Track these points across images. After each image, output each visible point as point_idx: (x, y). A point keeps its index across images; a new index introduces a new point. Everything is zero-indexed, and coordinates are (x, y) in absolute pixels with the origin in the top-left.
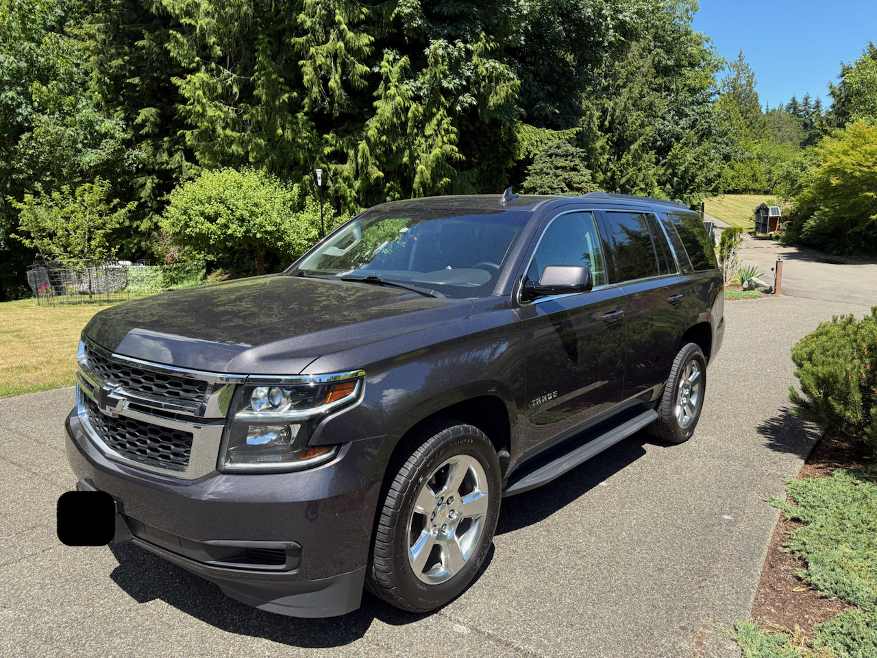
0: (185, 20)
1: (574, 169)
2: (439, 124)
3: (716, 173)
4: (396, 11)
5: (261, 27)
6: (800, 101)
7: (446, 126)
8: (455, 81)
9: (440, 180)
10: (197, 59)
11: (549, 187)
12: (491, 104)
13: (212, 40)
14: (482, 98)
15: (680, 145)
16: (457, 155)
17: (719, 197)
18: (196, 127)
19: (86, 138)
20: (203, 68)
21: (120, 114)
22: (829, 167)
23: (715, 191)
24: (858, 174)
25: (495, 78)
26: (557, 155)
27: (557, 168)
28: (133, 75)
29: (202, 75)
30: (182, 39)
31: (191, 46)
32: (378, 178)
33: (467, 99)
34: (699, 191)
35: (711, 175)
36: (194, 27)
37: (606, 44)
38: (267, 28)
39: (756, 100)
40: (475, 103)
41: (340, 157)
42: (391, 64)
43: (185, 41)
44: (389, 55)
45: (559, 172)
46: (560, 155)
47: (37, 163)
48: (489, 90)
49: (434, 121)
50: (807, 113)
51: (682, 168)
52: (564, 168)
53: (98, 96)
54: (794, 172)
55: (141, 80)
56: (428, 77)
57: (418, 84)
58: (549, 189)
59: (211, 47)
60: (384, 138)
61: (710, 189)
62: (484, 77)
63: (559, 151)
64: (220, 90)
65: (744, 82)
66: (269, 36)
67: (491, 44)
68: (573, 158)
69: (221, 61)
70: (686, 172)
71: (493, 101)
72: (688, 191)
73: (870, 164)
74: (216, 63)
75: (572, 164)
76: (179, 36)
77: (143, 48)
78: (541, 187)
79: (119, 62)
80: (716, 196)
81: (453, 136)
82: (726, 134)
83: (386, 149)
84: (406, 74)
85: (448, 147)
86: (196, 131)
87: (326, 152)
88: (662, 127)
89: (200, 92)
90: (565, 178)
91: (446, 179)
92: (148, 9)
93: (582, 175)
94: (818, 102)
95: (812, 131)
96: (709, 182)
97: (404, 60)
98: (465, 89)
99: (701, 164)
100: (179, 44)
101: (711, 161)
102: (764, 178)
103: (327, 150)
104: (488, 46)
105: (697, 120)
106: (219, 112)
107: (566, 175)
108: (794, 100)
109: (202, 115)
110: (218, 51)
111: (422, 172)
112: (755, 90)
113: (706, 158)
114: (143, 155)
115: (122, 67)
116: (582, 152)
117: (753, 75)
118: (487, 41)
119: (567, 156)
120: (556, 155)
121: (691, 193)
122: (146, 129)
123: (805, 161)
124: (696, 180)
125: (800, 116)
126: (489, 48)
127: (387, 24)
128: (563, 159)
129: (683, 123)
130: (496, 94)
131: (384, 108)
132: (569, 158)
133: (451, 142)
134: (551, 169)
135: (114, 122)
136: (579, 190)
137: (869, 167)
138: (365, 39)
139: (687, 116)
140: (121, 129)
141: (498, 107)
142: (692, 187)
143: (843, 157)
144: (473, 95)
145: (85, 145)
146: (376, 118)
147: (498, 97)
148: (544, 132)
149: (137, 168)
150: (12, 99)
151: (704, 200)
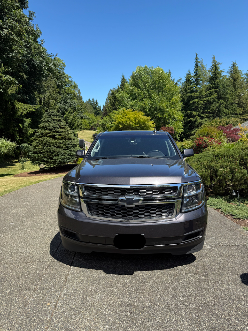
1: (59, 121)
3: (80, 123)
6: (91, 100)
11: (52, 127)
15: (68, 113)
17: (82, 131)
22: (118, 122)
23: (81, 129)
24: (126, 124)
25: (9, 83)
34: (76, 129)
35: (79, 124)
37: (45, 75)
39: (82, 99)
45: (55, 121)
46: (54, 115)
48: (8, 87)
50: (94, 104)
51: (70, 121)
54: (104, 123)
58: (53, 128)
61: (79, 128)
62: (4, 82)
63: (53, 114)
65: (77, 92)
67: (7, 69)
68: (59, 116)
70: (71, 122)
71: (10, 92)
72: (72, 129)
73: (129, 121)
75: (59, 119)
78: (49, 127)
80: (81, 130)
82: (80, 110)
88: (60, 106)
90: (58, 124)
93: (63, 123)
94: (97, 101)
95: (96, 110)
96: (78, 126)
99: (75, 120)
101: (78, 118)
102: (88, 125)
104: (5, 70)
105: (71, 104)
107: (58, 123)
108: (89, 99)
112: (81, 95)
113: (76, 118)
116: (62, 115)
117: (80, 90)
118: (5, 68)
119: (56, 116)
120: (52, 115)
121: (73, 130)
123: (107, 120)
124: (74, 125)
125: (92, 105)
126: (6, 71)
128: (55, 117)
129: (67, 105)
130: (11, 89)
132: (57, 117)
134: (52, 120)
136: (63, 128)
137: (129, 122)
139: (68, 103)
141: (12, 95)
142: (73, 128)
143: (122, 119)
144: (2, 88)
148: (27, 105)
151: (78, 132)
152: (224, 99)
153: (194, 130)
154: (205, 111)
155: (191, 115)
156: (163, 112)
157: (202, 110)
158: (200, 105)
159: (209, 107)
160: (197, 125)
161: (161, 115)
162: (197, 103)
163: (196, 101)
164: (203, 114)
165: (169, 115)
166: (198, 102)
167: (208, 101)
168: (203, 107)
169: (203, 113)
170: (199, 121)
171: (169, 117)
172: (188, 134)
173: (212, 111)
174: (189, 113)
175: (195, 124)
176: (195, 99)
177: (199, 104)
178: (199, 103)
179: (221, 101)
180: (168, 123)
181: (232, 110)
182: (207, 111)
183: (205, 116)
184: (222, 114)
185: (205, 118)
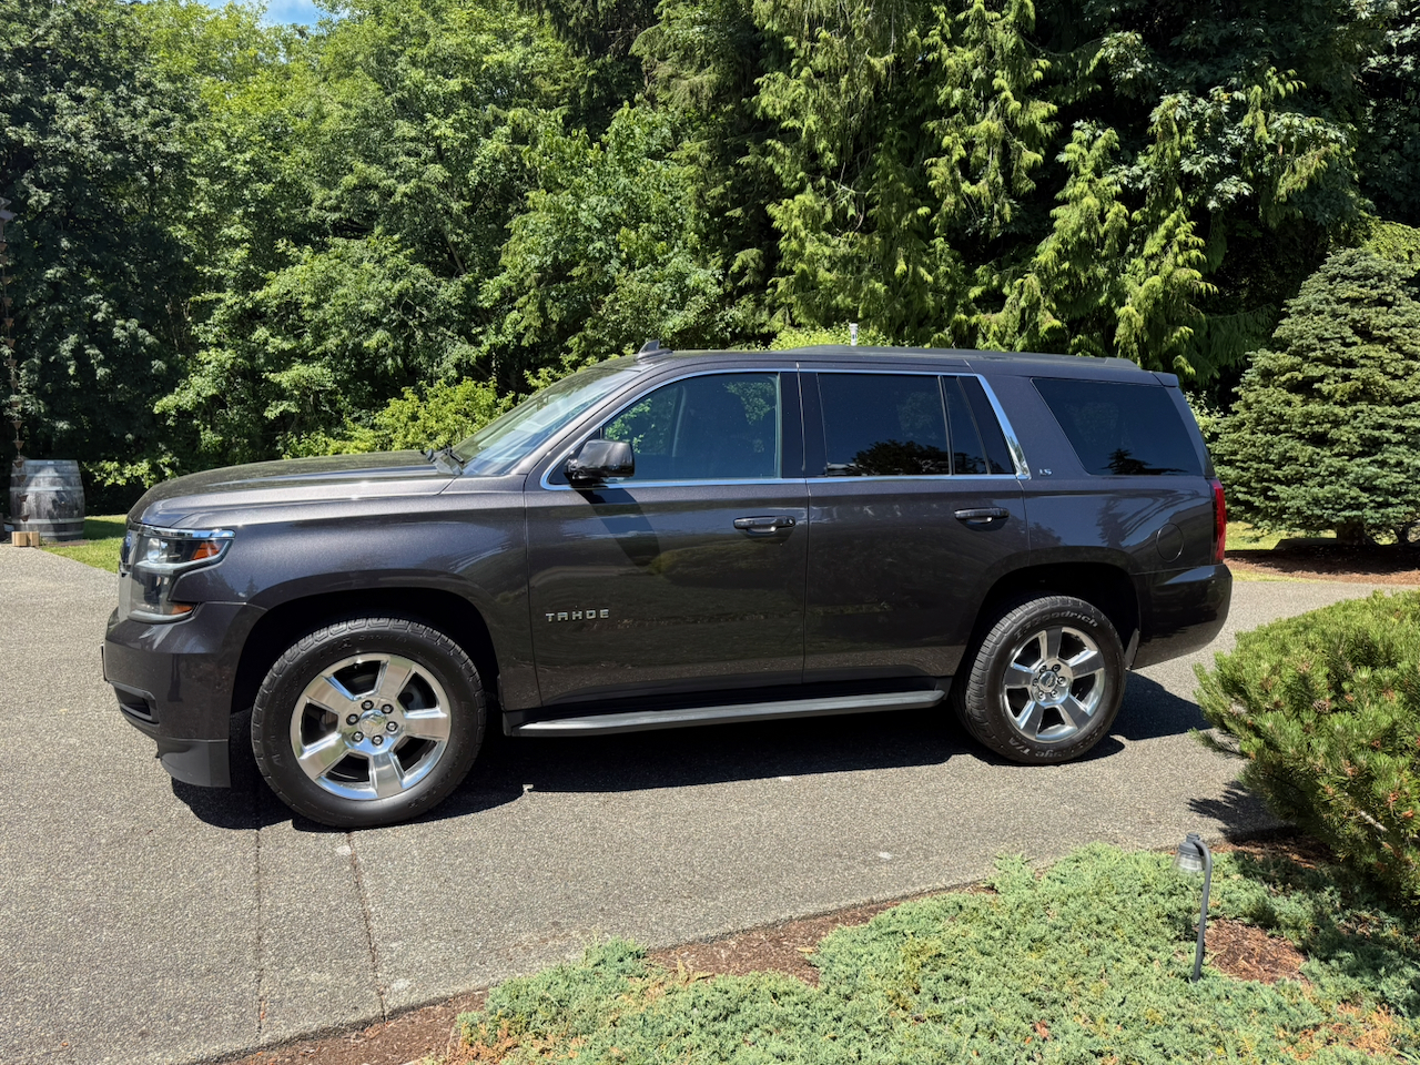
0: (790, 123)
1: (1379, 302)
2: (1170, 236)
4: (1099, 55)
5: (893, 116)
7: (1182, 237)
8: (1207, 159)
9: (1174, 331)
10: (801, 174)
12: (1282, 191)
13: (822, 145)
14: (1264, 184)
16: (1202, 285)
18: (791, 272)
19: (674, 297)
20: (809, 186)
21: (716, 261)
25: (1298, 144)
26: (1345, 277)
27: (1340, 301)
28: (735, 205)
29: (807, 198)
30: (782, 150)
31: (795, 159)
32: (1052, 330)
33: (1232, 187)
36: (800, 130)
38: (901, 115)
40: (1246, 193)
41: (993, 300)
42: (1087, 143)
43: (788, 153)
44: (1082, 130)
45: (1344, 308)
46: (1352, 278)
47: (620, 331)
48: (1280, 167)
49: (1162, 231)
52: (1355, 302)
53: (693, 238)
55: (746, 211)
56: (1152, 158)
57: (1136, 170)
59: (822, 155)
60: (1066, 265)
62: (1269, 145)
63: (1349, 270)
64: (829, 216)
66: (902, 127)
67: (1289, 86)
68: (1380, 281)
69: (834, 174)
71: (1286, 185)
74: (827, 176)
75: (1376, 292)
76: (779, 145)
77: (748, 165)
79: (720, 189)
81: (1194, 253)
83: (1071, 282)
84: (1115, 157)
85: (1184, 274)
86: (792, 278)
87: (971, 295)
89: (798, 223)
90: (1354, 320)
91: (1184, 329)
92: (752, 112)
93: (1397, 313)
97: (1108, 135)
98: (1226, 171)
100: (780, 158)
103: (975, 292)
104: (1281, 90)
106: (825, 248)
107: (1356, 313)
109: (797, 255)
110: (830, 159)
111: (1129, 319)
114: (740, 315)
115: (723, 197)
118: (1281, 82)
119: (1367, 278)
122: (746, 279)
126: (1285, 93)
127: (1085, 79)
128: (1356, 285)
130: (1294, 170)
131: (1067, 218)
132: (1371, 282)
133: (1189, 263)
134: (1328, 303)
135: (710, 272)
138: (1040, 110)
140: (714, 281)
141: (1293, 197)
144: (1245, 179)
145: (670, 306)
146: (1055, 235)
147: (1297, 177)
149: (732, 333)
150: (600, 251)
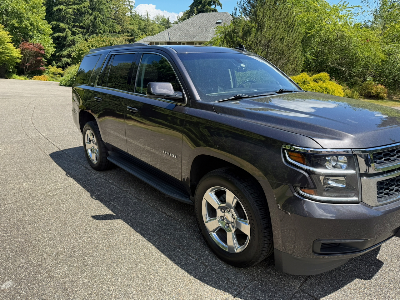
152: (99, 10)
153: (65, 50)
154: (76, 24)
155: (58, 29)
156: (21, 17)
157: (73, 22)
158: (69, 15)
159: (80, 19)
160: (69, 43)
161: (17, 22)
162: (64, 12)
163: (62, 9)
164: (74, 28)
165: (31, 24)
166: (65, 10)
167: (78, 10)
168: (73, 19)
169: (74, 26)
170: (70, 38)
171: (32, 27)
172: (59, 55)
173: (86, 25)
174: (54, 24)
175: (65, 41)
176: (60, 4)
177: (67, 13)
178: (67, 11)
179: (96, 13)
180: (32, 37)
181: (109, 26)
182: (79, 25)
183: (78, 32)
184: (99, 30)
185: (78, 34)
